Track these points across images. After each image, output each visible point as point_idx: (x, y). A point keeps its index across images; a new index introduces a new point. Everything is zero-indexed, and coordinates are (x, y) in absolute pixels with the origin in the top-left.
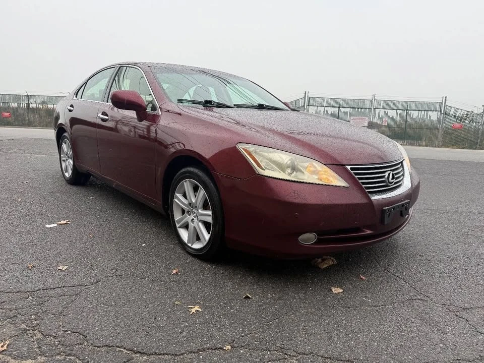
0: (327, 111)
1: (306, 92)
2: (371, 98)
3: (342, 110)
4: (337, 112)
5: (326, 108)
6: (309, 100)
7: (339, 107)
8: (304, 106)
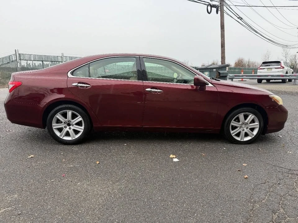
0: (35, 64)
1: (16, 50)
2: (61, 55)
3: (45, 63)
4: (42, 64)
5: (33, 61)
6: (20, 56)
7: (42, 61)
8: (16, 60)
